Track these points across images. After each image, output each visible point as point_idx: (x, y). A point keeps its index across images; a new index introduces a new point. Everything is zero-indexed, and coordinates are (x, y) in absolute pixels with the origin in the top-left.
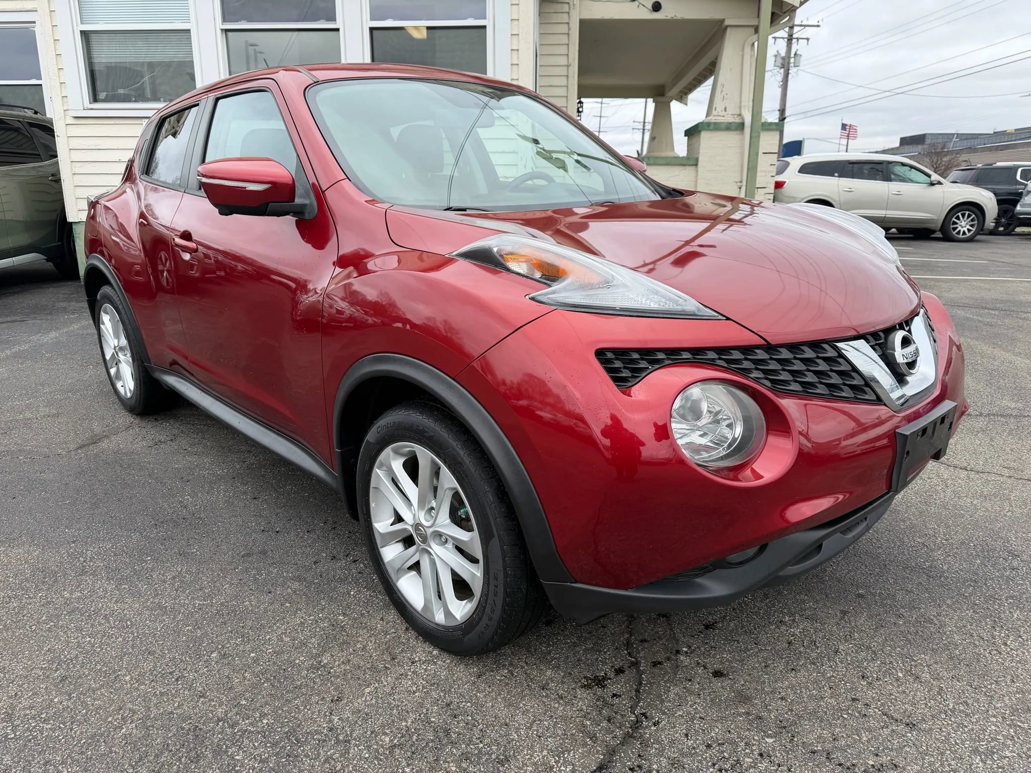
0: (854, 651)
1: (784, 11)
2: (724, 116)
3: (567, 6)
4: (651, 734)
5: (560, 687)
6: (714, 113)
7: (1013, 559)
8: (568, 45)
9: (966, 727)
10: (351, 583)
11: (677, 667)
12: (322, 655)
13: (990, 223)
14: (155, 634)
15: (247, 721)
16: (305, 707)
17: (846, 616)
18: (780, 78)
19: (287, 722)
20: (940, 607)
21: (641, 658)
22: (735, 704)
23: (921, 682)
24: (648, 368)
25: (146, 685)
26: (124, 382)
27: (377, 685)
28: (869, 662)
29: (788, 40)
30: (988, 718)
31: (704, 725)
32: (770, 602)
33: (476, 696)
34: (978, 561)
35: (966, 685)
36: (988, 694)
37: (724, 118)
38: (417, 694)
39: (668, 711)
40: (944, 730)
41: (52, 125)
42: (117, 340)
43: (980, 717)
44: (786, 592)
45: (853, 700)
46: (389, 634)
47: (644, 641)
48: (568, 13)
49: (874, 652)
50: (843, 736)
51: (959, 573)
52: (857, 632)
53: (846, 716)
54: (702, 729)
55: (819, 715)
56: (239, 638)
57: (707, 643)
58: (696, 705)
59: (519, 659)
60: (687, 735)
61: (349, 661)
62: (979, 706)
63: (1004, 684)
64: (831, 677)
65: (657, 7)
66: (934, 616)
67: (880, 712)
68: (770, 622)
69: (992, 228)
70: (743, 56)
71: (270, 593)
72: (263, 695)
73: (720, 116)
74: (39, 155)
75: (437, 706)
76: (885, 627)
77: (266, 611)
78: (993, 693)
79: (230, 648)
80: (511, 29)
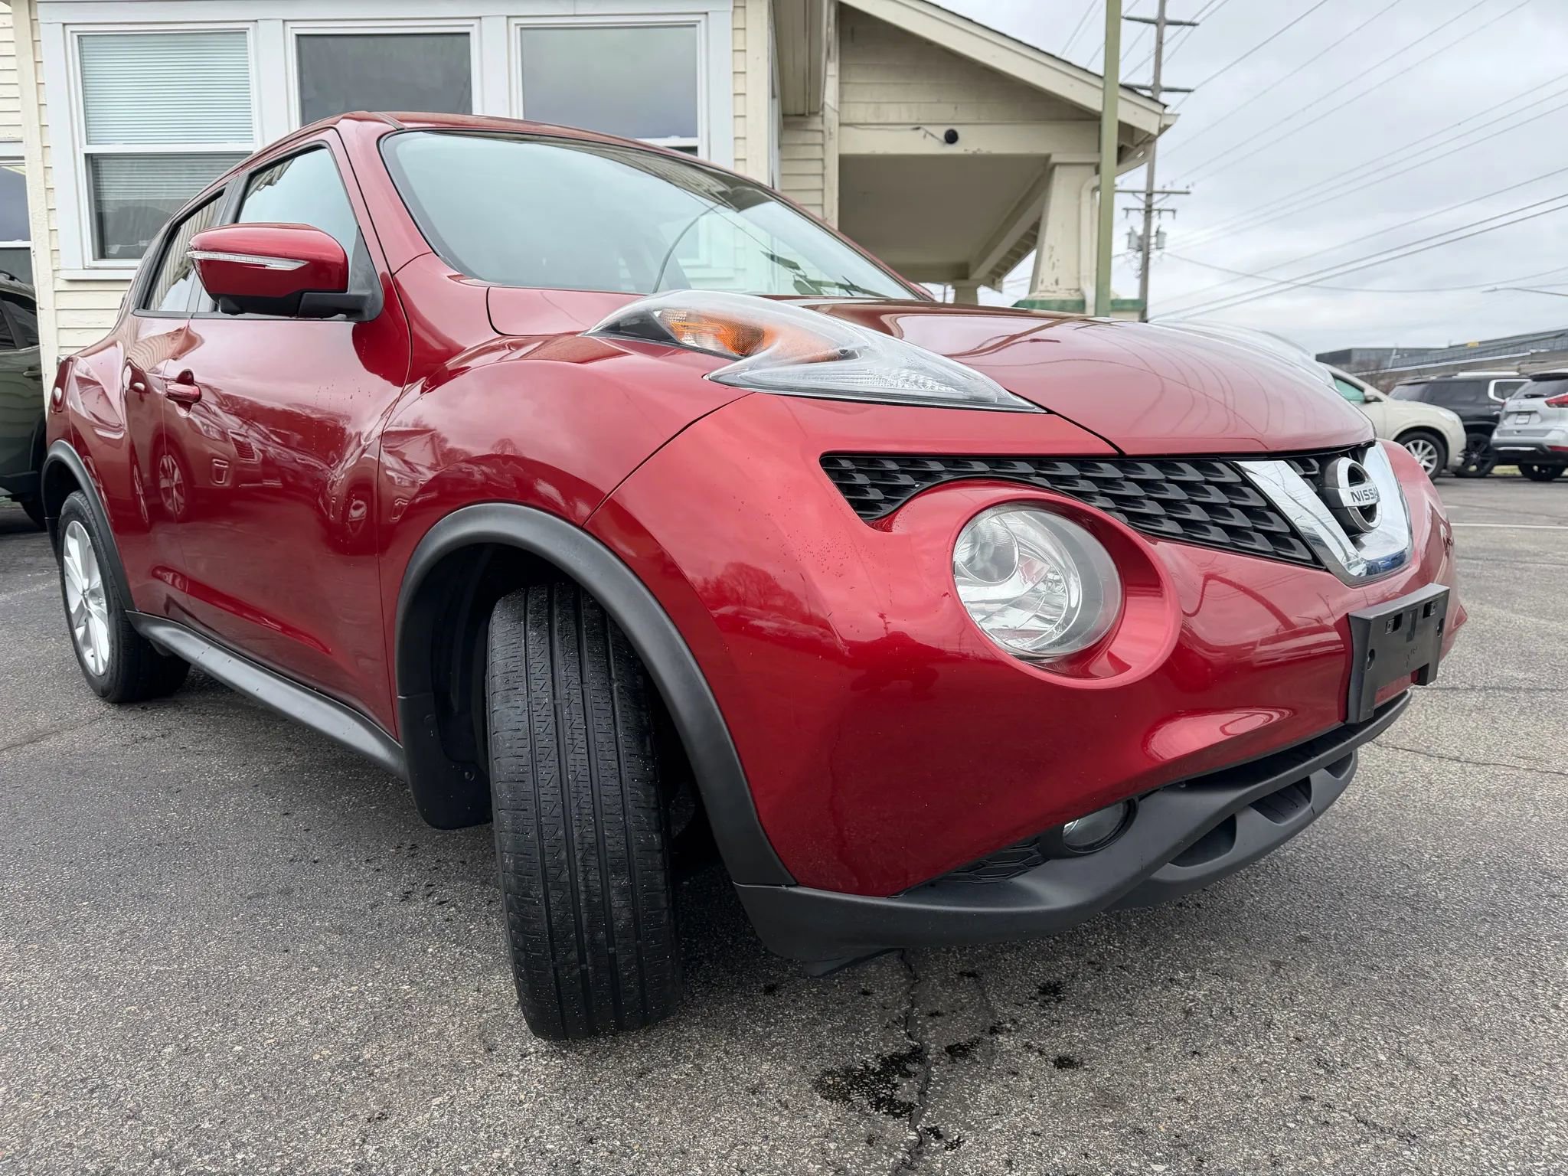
0: (1300, 1022)
1: (1136, 143)
2: (1054, 292)
3: (820, 134)
4: (944, 1163)
5: (783, 1090)
6: (1040, 287)
7: (1551, 882)
8: (823, 190)
9: (1506, 1137)
10: (429, 935)
11: (993, 1052)
12: (363, 1046)
13: (1456, 457)
14: (69, 1019)
15: (206, 1157)
16: (319, 1131)
17: (1282, 970)
18: (1137, 263)
19: (281, 1156)
20: (1439, 954)
21: (930, 1040)
22: (1095, 1110)
23: (1419, 1068)
24: (913, 487)
25: (33, 1101)
26: (95, 651)
27: (455, 1092)
28: (1326, 1038)
29: (1146, 212)
30: (1543, 1123)
31: (1040, 1146)
32: (1151, 950)
33: (633, 1107)
34: (1495, 887)
35: (1498, 1070)
36: (1537, 1084)
37: (1054, 295)
38: (526, 1106)
39: (976, 1123)
40: (1468, 1143)
41: (34, 295)
42: (87, 580)
43: (1529, 1122)
44: (1177, 936)
45: (1304, 1098)
46: (487, 1012)
47: (934, 1014)
48: (823, 145)
49: (1334, 1023)
50: (1289, 1158)
51: (1465, 904)
52: (1302, 994)
53: (1292, 1125)
54: (1037, 1153)
55: (1244, 1124)
56: (219, 1022)
57: (1045, 1014)
58: (1024, 1113)
59: (715, 1046)
60: (1009, 1163)
61: (410, 1054)
62: (1525, 1104)
63: (1562, 1069)
64: (1262, 1063)
65: (951, 138)
66: (1430, 966)
67: (1353, 1118)
68: (1152, 981)
69: (1459, 464)
70: (1079, 206)
71: (286, 951)
72: (245, 1113)
73: (1048, 291)
74: (12, 341)
75: (559, 1124)
76: (1350, 984)
77: (274, 979)
78: (1545, 1082)
79: (199, 1039)
80: (735, 152)
